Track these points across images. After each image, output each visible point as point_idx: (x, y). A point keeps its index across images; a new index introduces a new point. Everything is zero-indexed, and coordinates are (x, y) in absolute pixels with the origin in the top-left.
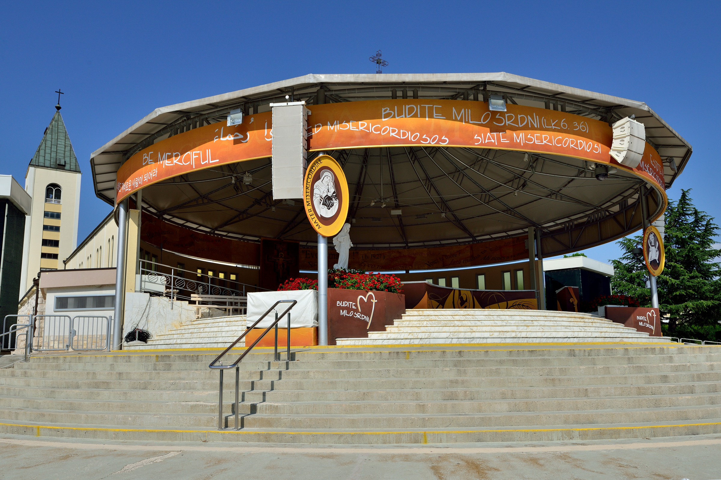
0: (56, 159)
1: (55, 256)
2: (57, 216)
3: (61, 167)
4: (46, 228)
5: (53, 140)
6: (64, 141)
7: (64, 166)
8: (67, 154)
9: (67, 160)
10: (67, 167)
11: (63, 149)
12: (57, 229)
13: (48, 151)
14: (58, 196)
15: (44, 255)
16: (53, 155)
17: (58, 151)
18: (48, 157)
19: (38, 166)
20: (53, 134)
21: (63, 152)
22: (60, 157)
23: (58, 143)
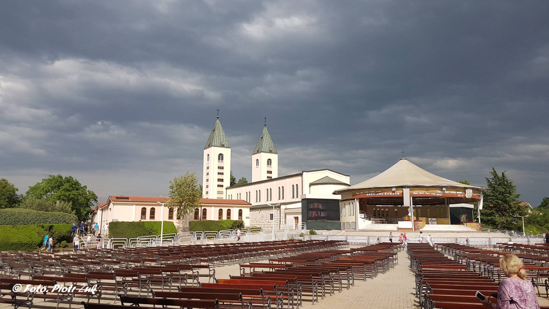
0: (221, 142)
1: (222, 186)
2: (223, 168)
3: (223, 146)
4: (219, 173)
6: (222, 133)
9: (225, 142)
10: (225, 146)
11: (222, 137)
12: (223, 174)
13: (217, 139)
14: (222, 159)
15: (218, 186)
16: (219, 140)
17: (221, 139)
18: (217, 141)
19: (215, 146)
21: (223, 139)
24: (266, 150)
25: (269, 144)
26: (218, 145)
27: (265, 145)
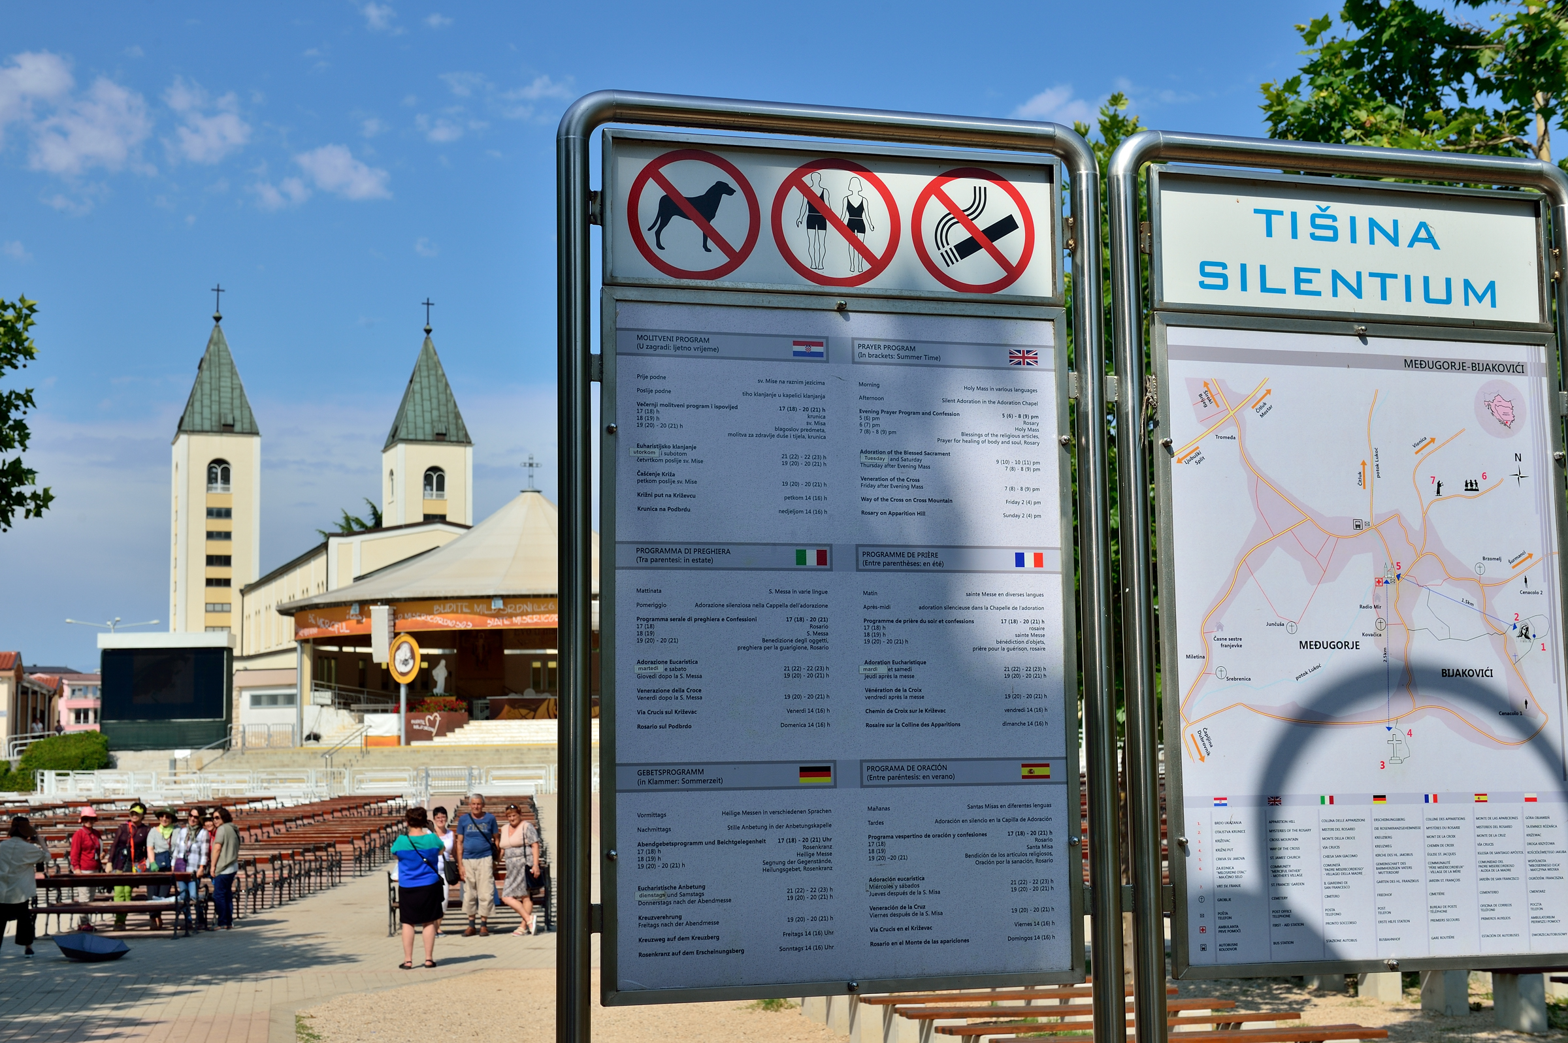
0: (220, 414)
1: (226, 582)
2: (226, 513)
3: (227, 428)
4: (210, 535)
5: (213, 381)
6: (229, 380)
7: (233, 426)
8: (237, 402)
9: (237, 413)
10: (238, 428)
11: (230, 395)
12: (227, 536)
13: (206, 402)
14: (226, 478)
15: (210, 582)
16: (215, 407)
17: (222, 400)
18: (206, 411)
19: (193, 432)
20: (213, 369)
21: (229, 401)
22: (226, 411)
23: (222, 384)
24: (420, 431)
25: (435, 405)
26: (207, 427)
27: (419, 412)
